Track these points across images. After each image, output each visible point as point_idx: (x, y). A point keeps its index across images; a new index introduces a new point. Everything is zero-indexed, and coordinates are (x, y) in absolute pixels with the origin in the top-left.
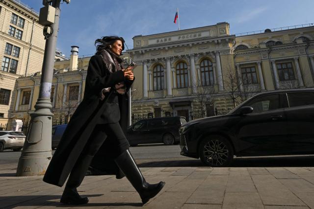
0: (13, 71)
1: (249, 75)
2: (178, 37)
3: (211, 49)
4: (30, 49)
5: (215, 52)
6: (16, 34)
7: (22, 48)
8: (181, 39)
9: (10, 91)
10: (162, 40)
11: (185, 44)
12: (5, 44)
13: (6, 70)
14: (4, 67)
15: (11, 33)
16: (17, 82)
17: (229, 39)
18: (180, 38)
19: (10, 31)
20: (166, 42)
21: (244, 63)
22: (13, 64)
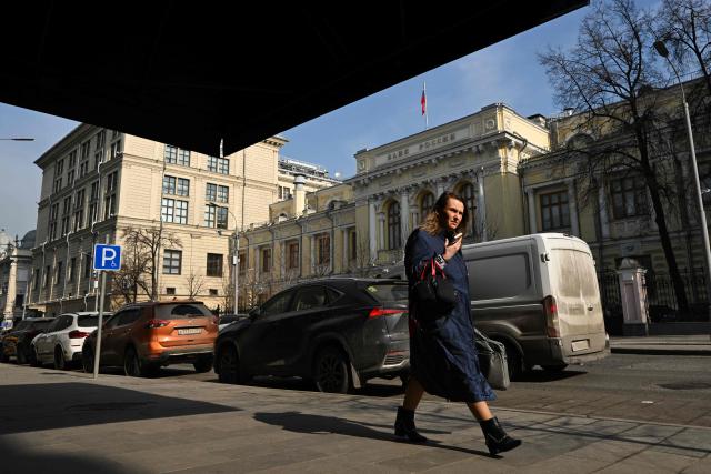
0: (222, 225)
1: (555, 210)
2: (418, 146)
3: (470, 164)
4: (244, 185)
5: (475, 170)
6: (219, 166)
7: (231, 186)
8: (424, 149)
9: (222, 255)
10: (396, 156)
11: (425, 160)
12: (205, 186)
13: (212, 224)
14: (209, 221)
15: (211, 167)
16: (230, 241)
17: (498, 141)
18: (421, 146)
19: (209, 164)
20: (402, 158)
21: (541, 185)
22: (221, 215)
